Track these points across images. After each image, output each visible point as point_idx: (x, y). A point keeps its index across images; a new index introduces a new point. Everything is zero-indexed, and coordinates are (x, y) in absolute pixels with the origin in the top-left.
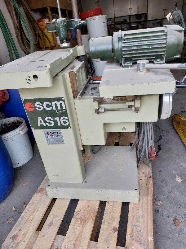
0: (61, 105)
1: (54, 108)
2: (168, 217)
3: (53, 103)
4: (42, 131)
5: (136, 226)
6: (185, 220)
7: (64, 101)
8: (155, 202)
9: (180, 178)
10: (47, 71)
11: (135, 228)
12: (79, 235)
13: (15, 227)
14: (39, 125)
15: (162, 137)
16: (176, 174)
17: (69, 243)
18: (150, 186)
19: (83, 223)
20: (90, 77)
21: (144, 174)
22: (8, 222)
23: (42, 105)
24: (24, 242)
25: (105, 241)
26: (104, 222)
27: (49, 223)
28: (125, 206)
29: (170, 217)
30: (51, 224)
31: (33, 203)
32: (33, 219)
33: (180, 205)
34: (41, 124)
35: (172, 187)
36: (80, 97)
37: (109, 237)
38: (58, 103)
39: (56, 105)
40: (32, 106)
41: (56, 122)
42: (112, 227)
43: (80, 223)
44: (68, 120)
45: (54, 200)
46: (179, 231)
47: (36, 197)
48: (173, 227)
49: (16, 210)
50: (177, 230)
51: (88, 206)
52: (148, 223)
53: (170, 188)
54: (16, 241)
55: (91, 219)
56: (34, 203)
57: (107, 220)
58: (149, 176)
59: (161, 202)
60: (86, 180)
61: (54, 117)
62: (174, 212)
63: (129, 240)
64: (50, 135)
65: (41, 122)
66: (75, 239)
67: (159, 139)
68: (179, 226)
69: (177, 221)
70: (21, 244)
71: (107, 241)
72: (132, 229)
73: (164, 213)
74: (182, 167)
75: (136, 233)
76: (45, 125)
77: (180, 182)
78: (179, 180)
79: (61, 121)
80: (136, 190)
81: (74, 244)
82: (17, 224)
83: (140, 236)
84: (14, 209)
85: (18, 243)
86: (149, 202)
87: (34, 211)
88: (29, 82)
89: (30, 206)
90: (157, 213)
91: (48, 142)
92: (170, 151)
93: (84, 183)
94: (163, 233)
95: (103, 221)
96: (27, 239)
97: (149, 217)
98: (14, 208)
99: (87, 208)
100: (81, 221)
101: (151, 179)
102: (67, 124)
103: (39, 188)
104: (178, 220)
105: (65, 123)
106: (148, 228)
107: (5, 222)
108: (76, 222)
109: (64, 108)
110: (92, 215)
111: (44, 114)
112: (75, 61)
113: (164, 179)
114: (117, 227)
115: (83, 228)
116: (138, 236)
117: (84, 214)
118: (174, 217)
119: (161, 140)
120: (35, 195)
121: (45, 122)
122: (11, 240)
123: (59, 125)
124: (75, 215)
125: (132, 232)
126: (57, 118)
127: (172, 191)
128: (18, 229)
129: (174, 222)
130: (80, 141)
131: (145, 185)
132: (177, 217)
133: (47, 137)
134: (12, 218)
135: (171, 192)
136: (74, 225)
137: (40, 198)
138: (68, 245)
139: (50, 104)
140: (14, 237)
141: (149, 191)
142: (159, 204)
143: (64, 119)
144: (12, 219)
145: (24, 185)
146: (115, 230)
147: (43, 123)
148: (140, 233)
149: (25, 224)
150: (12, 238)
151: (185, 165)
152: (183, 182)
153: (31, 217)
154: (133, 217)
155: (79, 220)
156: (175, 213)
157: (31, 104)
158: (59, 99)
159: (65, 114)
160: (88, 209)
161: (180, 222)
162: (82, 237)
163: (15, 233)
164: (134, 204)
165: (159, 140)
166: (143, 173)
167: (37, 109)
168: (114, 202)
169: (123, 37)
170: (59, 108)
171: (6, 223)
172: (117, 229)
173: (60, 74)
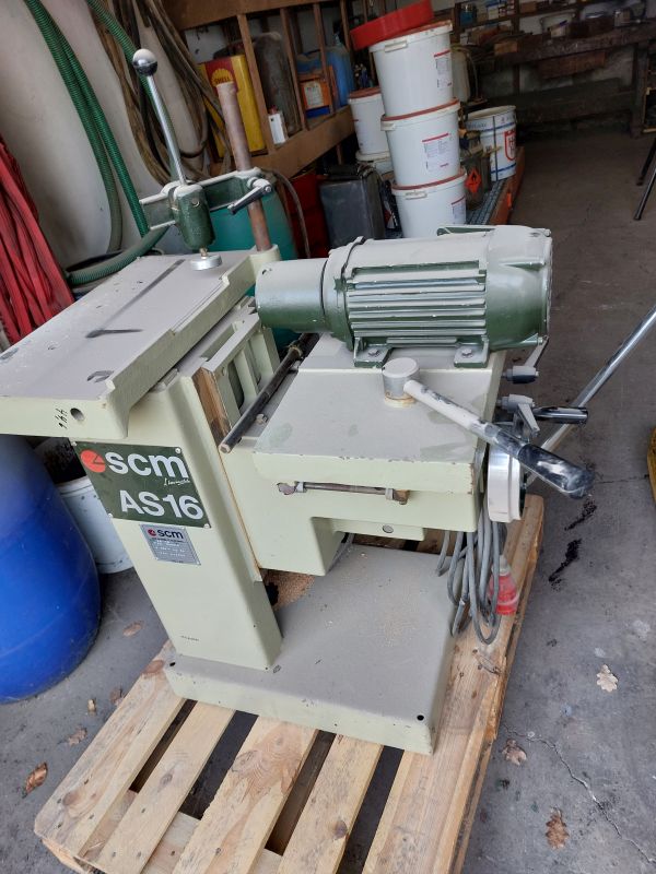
0: (174, 465)
1: (158, 473)
2: (535, 808)
3: (154, 460)
4: (136, 524)
5: (404, 831)
6: (588, 828)
7: (180, 456)
8: (505, 751)
9: (614, 679)
10: (105, 402)
11: (400, 836)
12: (236, 825)
13: (74, 770)
14: (125, 509)
15: (595, 507)
16: (604, 661)
17: (203, 844)
18: (484, 701)
19: (256, 791)
20: (295, 352)
21: (478, 657)
22: (71, 741)
23: (126, 462)
24: (91, 818)
25: (305, 859)
26: (314, 801)
27: (164, 773)
28: (390, 759)
29: (540, 811)
30: (168, 778)
31: (132, 706)
32: (122, 755)
33: (585, 774)
34: (130, 507)
35: (575, 708)
36: (227, 447)
37: (317, 851)
38: (167, 462)
39: (161, 464)
40: (100, 460)
41: (167, 506)
42: (333, 820)
43: (245, 789)
44: (200, 505)
45: (188, 706)
46: (556, 862)
47: (144, 686)
48: (540, 844)
49: (95, 710)
50: (549, 858)
51: (280, 742)
52: (442, 828)
53: (569, 710)
54: (73, 813)
55: (279, 784)
56: (134, 704)
57: (325, 797)
58: (491, 667)
59: (522, 754)
60: (279, 662)
61: (162, 493)
62: (556, 796)
63: (371, 871)
64: (158, 536)
65: (128, 502)
66: (223, 837)
67: (580, 517)
68: (562, 846)
69: (559, 827)
70: (82, 822)
71: (307, 862)
72: (390, 839)
73: (523, 793)
74: (633, 633)
75: (399, 853)
76: (141, 512)
77: (609, 690)
78: (607, 683)
79: (182, 506)
80: (420, 718)
81: (218, 851)
82: (81, 761)
83: (407, 864)
84: (91, 705)
85: (75, 818)
86: (467, 756)
87: (132, 729)
88: (62, 422)
89: (122, 713)
90: (501, 788)
91: (156, 553)
92: (607, 568)
93: (271, 669)
94: (504, 860)
95: (312, 795)
96: (100, 811)
97: (453, 808)
98: (91, 702)
99: (276, 746)
100: (252, 784)
101: (495, 677)
102: (199, 516)
103: (156, 659)
104: (564, 825)
105: (193, 511)
106: (438, 843)
107: (66, 741)
108: (235, 784)
109: (185, 475)
110: (286, 773)
111: (135, 483)
112: (239, 307)
113: (557, 673)
114: (349, 824)
115: (251, 808)
116: (402, 865)
117: (263, 764)
118: (552, 811)
119: (589, 523)
120: (141, 681)
121: (141, 504)
122: (60, 807)
123: (178, 515)
124: (237, 762)
125: (389, 847)
126: (170, 498)
127: (570, 719)
128: (82, 779)
129: (547, 829)
130: (251, 555)
131: (470, 696)
132: (565, 815)
133: (151, 542)
134: (83, 732)
135: (566, 721)
136: (228, 794)
137: (151, 692)
138: (200, 851)
139: (144, 460)
140: (69, 800)
141: (477, 720)
142: (514, 760)
143: (187, 502)
144: (82, 735)
145: (129, 633)
146: (339, 829)
147: (134, 505)
148: (410, 854)
149: (101, 765)
150: (64, 801)
151: (648, 630)
152: (622, 692)
153: (121, 748)
154: (402, 799)
155: (245, 782)
156: (561, 797)
157: (95, 455)
158: (168, 452)
159: (190, 489)
160: (277, 749)
161: (570, 832)
162: (243, 836)
163: (72, 788)
164: (417, 756)
165: (581, 520)
166: (475, 651)
167: (112, 468)
168: (357, 741)
169: (349, 279)
170: (171, 473)
171: (66, 744)
172: (344, 828)
173: (163, 385)
